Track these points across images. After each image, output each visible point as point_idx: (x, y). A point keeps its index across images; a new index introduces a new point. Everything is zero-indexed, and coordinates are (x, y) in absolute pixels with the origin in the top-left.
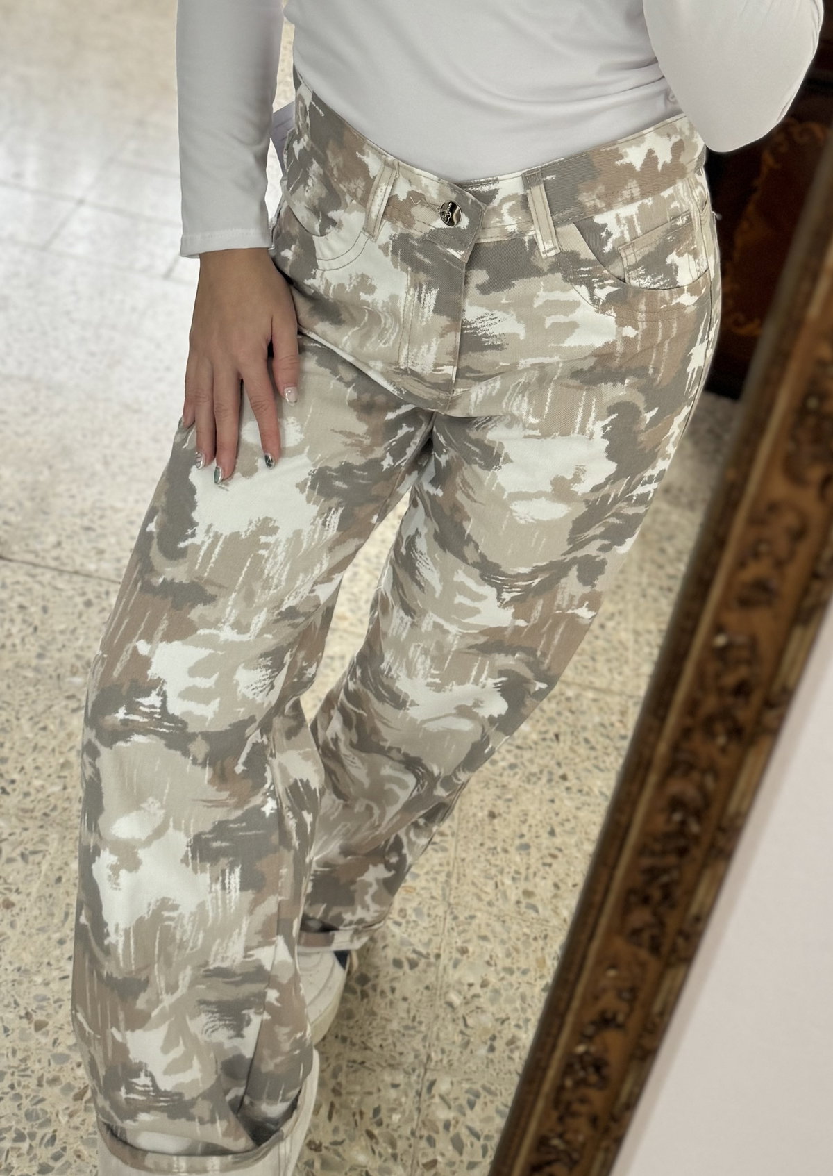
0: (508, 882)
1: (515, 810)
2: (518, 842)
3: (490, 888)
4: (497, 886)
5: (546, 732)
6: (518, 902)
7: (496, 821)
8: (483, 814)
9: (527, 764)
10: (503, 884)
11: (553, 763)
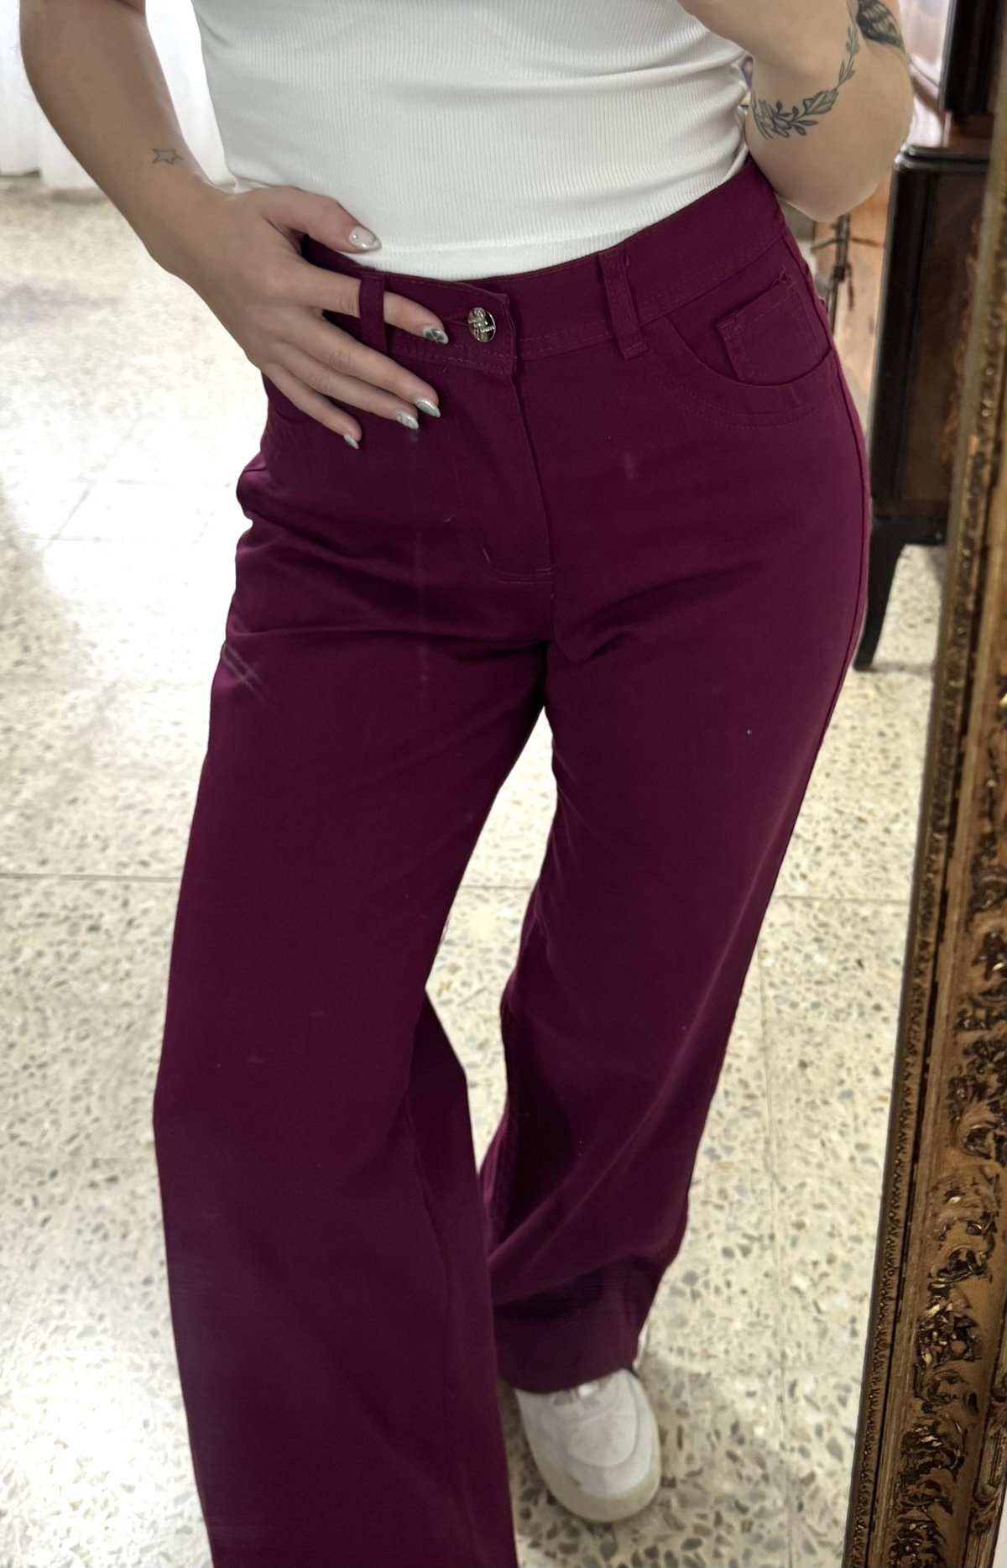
0: (835, 1137)
1: (827, 1054)
2: (838, 1090)
3: (816, 1147)
4: (823, 1144)
5: (847, 960)
6: (852, 1159)
7: (809, 1071)
8: (792, 1066)
9: (832, 1000)
10: (830, 1141)
11: (861, 995)
